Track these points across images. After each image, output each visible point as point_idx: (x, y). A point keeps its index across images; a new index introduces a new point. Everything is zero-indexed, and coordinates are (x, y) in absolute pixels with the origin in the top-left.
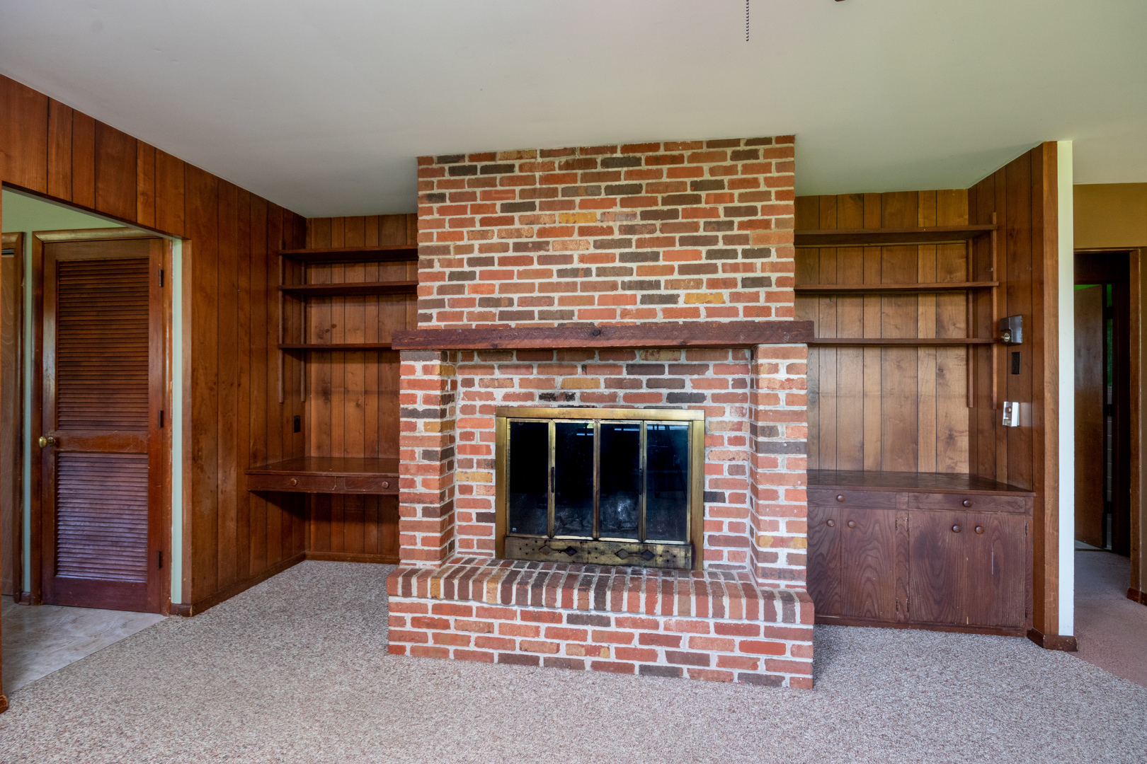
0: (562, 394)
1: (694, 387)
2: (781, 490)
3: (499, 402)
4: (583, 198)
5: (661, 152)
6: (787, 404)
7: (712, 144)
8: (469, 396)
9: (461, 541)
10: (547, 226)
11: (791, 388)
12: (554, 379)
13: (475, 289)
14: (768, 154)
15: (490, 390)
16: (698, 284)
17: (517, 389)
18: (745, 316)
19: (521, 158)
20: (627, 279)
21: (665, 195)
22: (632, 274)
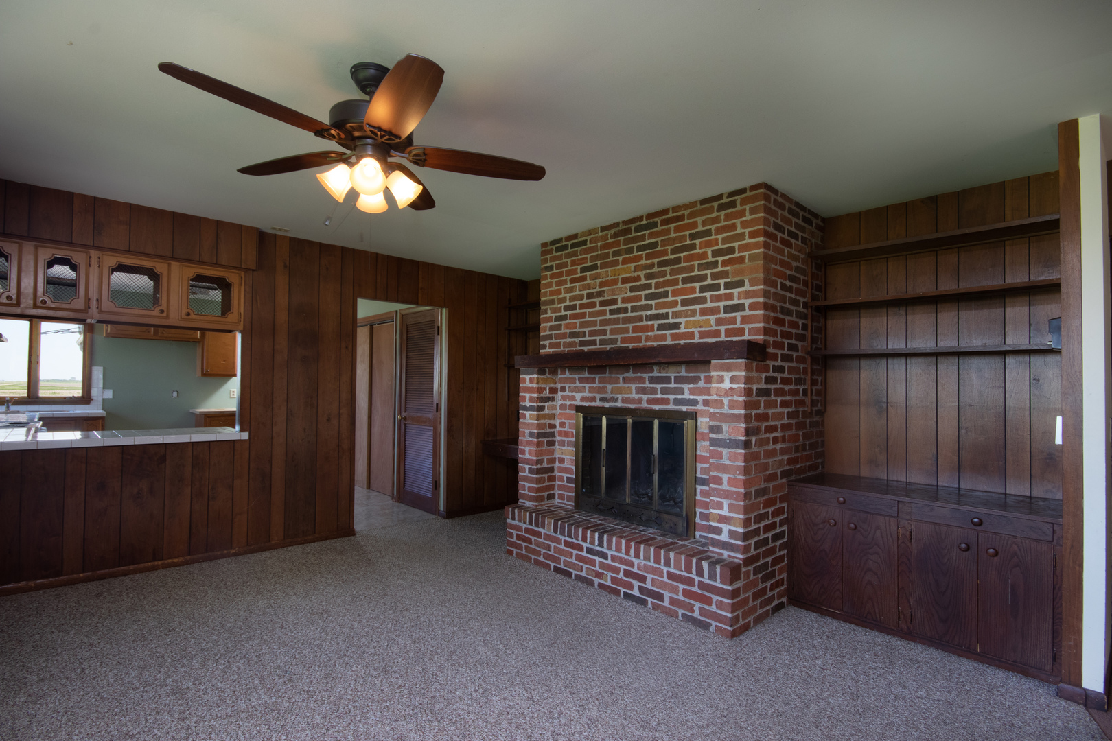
0: (612, 397)
1: (691, 394)
2: (725, 477)
3: (578, 403)
4: (624, 256)
5: (671, 215)
6: (729, 408)
7: (704, 202)
8: (564, 398)
9: (559, 494)
10: (604, 279)
11: (732, 395)
12: (606, 387)
13: (567, 326)
14: (744, 202)
15: (574, 394)
16: (693, 313)
17: (587, 394)
18: (726, 336)
19: (590, 235)
20: (649, 313)
21: (673, 247)
22: (651, 309)
